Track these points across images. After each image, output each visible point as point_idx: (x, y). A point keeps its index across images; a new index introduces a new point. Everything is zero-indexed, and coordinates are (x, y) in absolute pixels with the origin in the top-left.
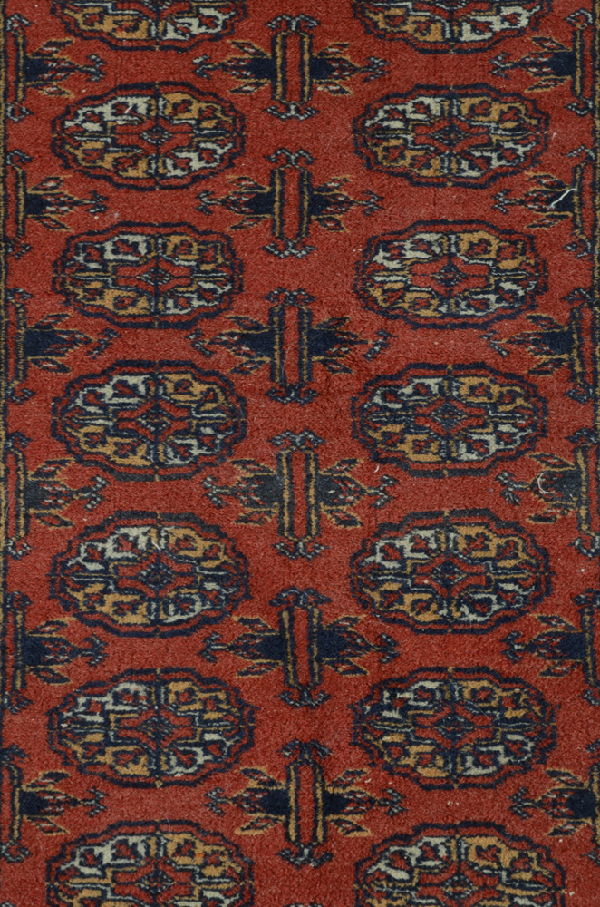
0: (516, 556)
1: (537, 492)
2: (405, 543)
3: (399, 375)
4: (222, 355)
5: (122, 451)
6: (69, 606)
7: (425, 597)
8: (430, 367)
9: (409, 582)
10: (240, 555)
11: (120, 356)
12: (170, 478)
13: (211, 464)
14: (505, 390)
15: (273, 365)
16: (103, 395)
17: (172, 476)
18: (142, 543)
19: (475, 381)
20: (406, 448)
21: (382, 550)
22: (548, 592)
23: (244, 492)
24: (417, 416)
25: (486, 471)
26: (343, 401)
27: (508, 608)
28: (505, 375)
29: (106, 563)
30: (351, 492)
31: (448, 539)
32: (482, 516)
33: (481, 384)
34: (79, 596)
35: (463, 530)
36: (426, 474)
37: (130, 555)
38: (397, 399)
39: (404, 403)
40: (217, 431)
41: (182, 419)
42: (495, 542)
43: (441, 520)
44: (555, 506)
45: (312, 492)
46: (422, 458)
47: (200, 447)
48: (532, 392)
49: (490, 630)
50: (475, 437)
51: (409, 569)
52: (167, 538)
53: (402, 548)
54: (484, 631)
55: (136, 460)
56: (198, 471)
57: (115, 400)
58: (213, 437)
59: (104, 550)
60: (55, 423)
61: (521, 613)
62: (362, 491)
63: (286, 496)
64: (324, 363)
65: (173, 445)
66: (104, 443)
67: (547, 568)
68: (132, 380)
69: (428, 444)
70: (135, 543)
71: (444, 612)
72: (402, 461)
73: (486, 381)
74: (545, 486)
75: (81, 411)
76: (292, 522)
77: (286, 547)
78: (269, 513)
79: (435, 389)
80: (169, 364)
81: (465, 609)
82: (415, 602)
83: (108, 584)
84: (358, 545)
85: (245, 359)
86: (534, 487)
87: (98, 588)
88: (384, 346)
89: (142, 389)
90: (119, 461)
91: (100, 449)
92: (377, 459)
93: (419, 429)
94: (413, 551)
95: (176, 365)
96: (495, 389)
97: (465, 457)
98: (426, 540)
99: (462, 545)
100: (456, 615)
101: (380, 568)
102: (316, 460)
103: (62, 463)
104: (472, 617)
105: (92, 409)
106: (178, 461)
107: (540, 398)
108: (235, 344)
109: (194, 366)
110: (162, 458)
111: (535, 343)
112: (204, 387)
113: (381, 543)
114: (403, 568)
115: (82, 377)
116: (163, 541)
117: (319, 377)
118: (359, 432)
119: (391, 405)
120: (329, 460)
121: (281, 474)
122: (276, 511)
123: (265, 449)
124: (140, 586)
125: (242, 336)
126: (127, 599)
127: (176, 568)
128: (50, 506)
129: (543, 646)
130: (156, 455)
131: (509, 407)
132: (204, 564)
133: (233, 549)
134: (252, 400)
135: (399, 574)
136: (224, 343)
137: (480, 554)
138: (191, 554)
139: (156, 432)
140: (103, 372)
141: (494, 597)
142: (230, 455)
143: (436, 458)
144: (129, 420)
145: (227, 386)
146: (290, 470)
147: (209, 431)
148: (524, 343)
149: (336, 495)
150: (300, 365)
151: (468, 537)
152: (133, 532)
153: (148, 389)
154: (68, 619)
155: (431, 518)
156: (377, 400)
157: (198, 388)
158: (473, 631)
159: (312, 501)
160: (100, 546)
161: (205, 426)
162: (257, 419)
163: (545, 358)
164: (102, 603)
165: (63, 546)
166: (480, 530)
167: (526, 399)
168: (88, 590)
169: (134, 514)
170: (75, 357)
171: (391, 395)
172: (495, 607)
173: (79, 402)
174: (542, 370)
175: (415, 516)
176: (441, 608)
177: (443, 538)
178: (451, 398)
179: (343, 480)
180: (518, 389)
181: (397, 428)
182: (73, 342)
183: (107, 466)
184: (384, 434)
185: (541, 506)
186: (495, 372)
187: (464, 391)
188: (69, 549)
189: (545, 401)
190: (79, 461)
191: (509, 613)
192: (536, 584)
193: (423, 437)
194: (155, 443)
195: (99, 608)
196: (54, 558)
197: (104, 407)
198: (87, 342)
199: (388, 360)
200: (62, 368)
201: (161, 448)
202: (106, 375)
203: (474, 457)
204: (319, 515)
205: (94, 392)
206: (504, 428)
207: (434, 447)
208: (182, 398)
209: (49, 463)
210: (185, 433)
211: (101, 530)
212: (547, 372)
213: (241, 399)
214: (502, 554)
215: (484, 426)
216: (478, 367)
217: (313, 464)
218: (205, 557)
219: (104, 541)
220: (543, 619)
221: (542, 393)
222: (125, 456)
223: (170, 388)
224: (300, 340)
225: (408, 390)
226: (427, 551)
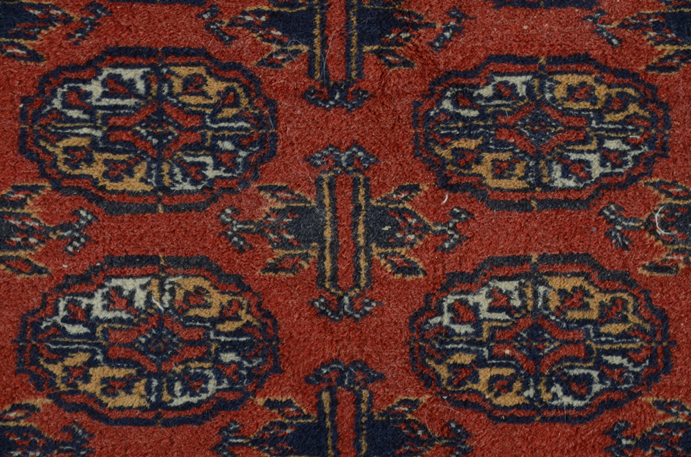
0: (625, 320)
1: (653, 232)
2: (481, 299)
3: (475, 71)
4: (246, 40)
5: (114, 172)
6: (43, 383)
7: (506, 372)
8: (514, 59)
9: (486, 353)
10: (268, 315)
11: (111, 42)
12: (177, 209)
13: (231, 190)
14: (614, 91)
15: (311, 57)
16: (89, 94)
17: (180, 207)
18: (140, 299)
19: (574, 80)
20: (484, 169)
21: (451, 308)
22: (667, 368)
23: (274, 229)
24: (498, 127)
25: (586, 203)
26: (403, 105)
27: (614, 388)
28: (615, 72)
29: (92, 324)
30: (411, 228)
31: (536, 294)
32: (580, 264)
33: (583, 84)
34: (56, 369)
35: (556, 282)
36: (509, 206)
37: (125, 316)
38: (472, 102)
39: (481, 109)
40: (239, 146)
41: (193, 130)
42: (598, 299)
43: (527, 268)
44: (677, 252)
45: (361, 229)
46: (504, 184)
47: (216, 167)
48: (649, 97)
49: (590, 417)
50: (573, 156)
51: (485, 335)
52: (172, 291)
53: (477, 305)
54: (582, 420)
55: (133, 184)
56: (214, 199)
57: (105, 102)
58: (234, 154)
59: (90, 307)
60: (24, 135)
61: (632, 395)
62: (426, 228)
63: (328, 233)
64: (379, 53)
65: (181, 164)
66: (90, 161)
67: (665, 336)
68: (127, 74)
69: (511, 165)
70: (130, 299)
71: (530, 392)
72: (477, 187)
73: (589, 80)
74: (664, 225)
75: (60, 116)
76: (335, 270)
77: (326, 304)
78: (305, 257)
79: (522, 91)
80: (176, 52)
81: (557, 389)
82: (493, 379)
83: (94, 353)
84: (419, 301)
85: (275, 47)
86: (649, 226)
87: (81, 358)
88: (457, 31)
89: (141, 86)
90: (110, 185)
91: (85, 170)
92: (445, 184)
93: (501, 145)
94: (491, 309)
95: (186, 55)
96: (601, 91)
97: (559, 182)
98: (508, 295)
99: (554, 302)
100: (546, 397)
101: (448, 333)
102: (366, 186)
103: (34, 189)
104: (567, 400)
105: (74, 114)
106: (187, 186)
107: (661, 105)
108: (263, 26)
109: (208, 56)
110: (167, 181)
111: (656, 27)
112: (222, 86)
113: (450, 299)
114: (478, 333)
115: (60, 69)
116: (167, 297)
117: (371, 73)
118: (422, 147)
119: (464, 113)
120: (383, 185)
121: (322, 205)
122: (314, 254)
123: (300, 171)
124: (137, 357)
125: (271, 15)
126: (120, 373)
127: (184, 334)
128: (18, 246)
129: (659, 441)
130: (160, 178)
131: (620, 116)
132: (220, 327)
133: (259, 305)
134: (284, 104)
135: (473, 342)
136: (248, 25)
137: (577, 315)
138: (204, 313)
139: (160, 146)
140: (89, 63)
141: (595, 374)
142: (256, 179)
143: (521, 185)
144: (124, 128)
145: (252, 84)
146: (334, 200)
147: (228, 145)
148: (641, 27)
149: (391, 233)
150: (347, 56)
151: (562, 292)
152: (129, 285)
153: (148, 87)
154: (40, 402)
155: (514, 265)
156: (447, 105)
157: (214, 87)
158: (567, 419)
159: (361, 241)
160: (85, 302)
161: (223, 139)
162: (290, 131)
163: (669, 49)
164: (87, 379)
165: (35, 302)
166: (578, 282)
167: (642, 106)
168: (69, 362)
169: (129, 261)
170: (51, 41)
171: (465, 98)
172: (597, 387)
173: (57, 103)
174: (664, 65)
175: (494, 263)
176: (526, 387)
177: (529, 294)
178: (541, 103)
179: (402, 213)
180: (631, 91)
181: (472, 144)
182: (47, 21)
183: (93, 194)
184: (455, 151)
185: (658, 251)
186: (602, 68)
187: (560, 92)
188: (44, 304)
189: (666, 107)
190: (57, 188)
191: (615, 396)
192: (652, 358)
193: (505, 156)
194: (158, 160)
195: (82, 387)
196: (23, 317)
197: (90, 110)
198: (66, 20)
199: (462, 51)
200: (33, 56)
201: (166, 167)
202: (92, 67)
203: (571, 183)
204: (370, 260)
205: (78, 90)
206: (612, 145)
207: (519, 170)
208: (192, 100)
209: (17, 189)
210: (197, 147)
211: (87, 281)
212: (672, 68)
213: (270, 102)
214: (607, 315)
215: (585, 141)
216: (580, 61)
217: (362, 191)
218: (222, 318)
219: (91, 296)
220: (659, 405)
221: (663, 97)
222: (118, 179)
223: (178, 85)
224: (348, 23)
225: (487, 91)
226: (509, 310)
